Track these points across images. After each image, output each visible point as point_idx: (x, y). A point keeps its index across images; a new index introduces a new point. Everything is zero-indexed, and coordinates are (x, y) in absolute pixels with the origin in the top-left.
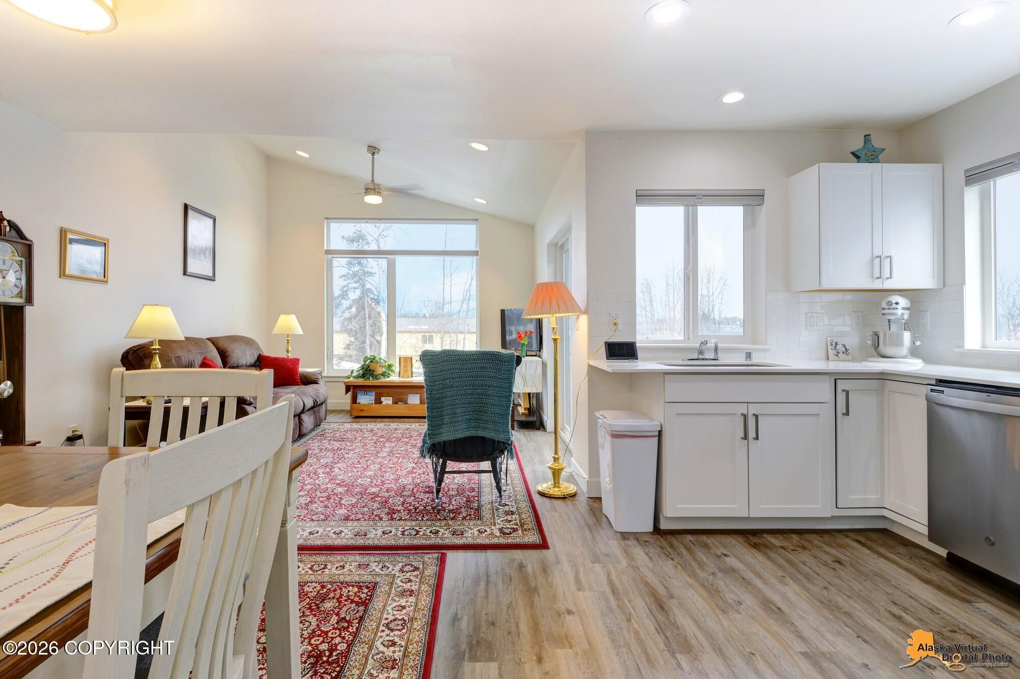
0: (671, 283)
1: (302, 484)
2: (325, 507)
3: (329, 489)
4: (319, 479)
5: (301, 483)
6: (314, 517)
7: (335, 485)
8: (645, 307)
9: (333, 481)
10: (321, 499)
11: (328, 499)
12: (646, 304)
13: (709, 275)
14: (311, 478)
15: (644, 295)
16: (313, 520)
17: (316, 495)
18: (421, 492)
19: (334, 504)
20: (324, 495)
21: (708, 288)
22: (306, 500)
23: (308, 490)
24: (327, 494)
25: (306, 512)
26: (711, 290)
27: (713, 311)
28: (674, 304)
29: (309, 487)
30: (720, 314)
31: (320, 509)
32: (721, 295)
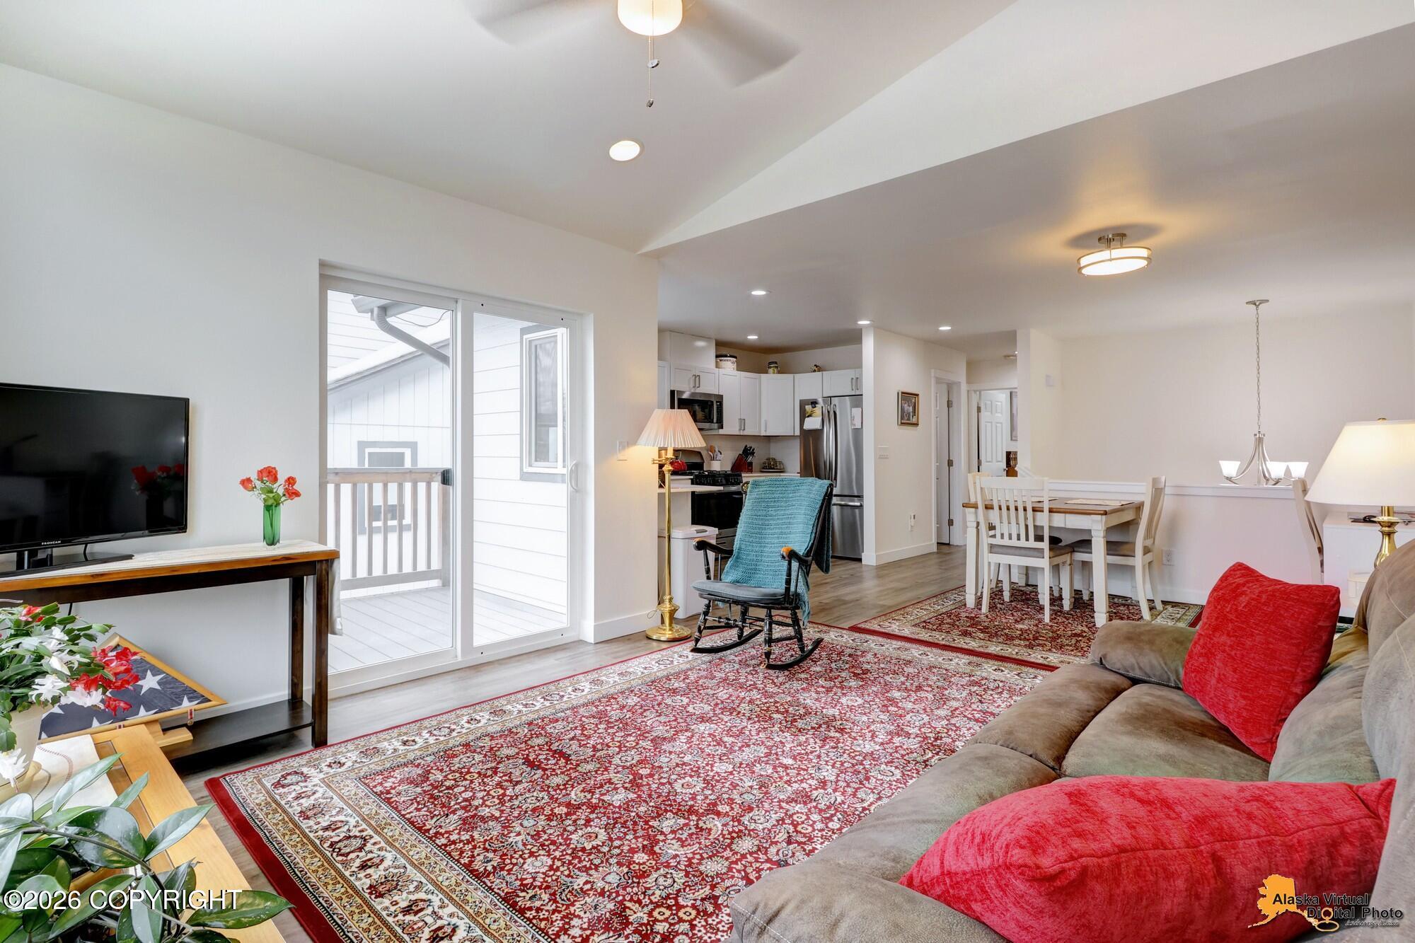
1: (953, 721)
2: (927, 679)
3: (912, 700)
4: (921, 723)
5: (954, 725)
6: (944, 672)
7: (900, 705)
9: (900, 712)
10: (930, 689)
11: (920, 687)
14: (935, 728)
16: (946, 670)
17: (934, 695)
18: (965, 716)
19: (916, 679)
20: (923, 694)
22: (949, 693)
23: (945, 707)
24: (918, 694)
25: (952, 679)
29: (942, 712)
31: (935, 678)
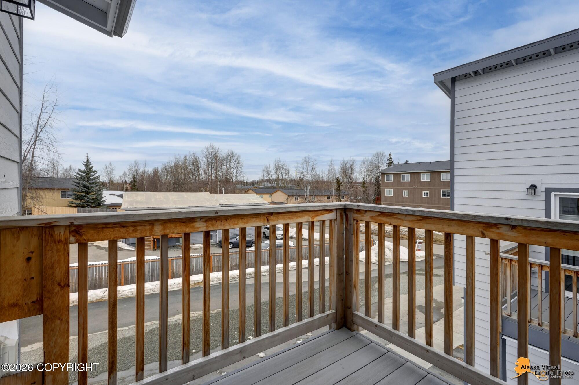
0: (210, 161)
8: (195, 174)
12: (196, 172)
13: (230, 158)
15: (194, 167)
21: (230, 165)
26: (231, 166)
27: (232, 177)
28: (211, 172)
30: (236, 179)
32: (236, 169)
